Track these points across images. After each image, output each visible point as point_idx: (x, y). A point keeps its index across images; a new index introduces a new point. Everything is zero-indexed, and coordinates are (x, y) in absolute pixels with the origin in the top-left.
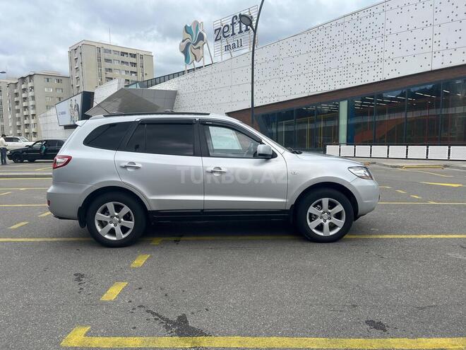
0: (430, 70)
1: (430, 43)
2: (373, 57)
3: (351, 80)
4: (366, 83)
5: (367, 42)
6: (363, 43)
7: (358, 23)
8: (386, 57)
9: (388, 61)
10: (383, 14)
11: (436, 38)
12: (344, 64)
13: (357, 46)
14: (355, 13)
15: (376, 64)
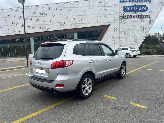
0: (60, 29)
1: (59, 21)
2: (42, 23)
3: (34, 30)
4: (40, 31)
5: (39, 18)
6: (37, 17)
7: (34, 10)
8: (46, 24)
9: (47, 25)
10: (43, 9)
11: (61, 20)
12: (31, 24)
13: (35, 18)
14: (33, 6)
15: (43, 25)
